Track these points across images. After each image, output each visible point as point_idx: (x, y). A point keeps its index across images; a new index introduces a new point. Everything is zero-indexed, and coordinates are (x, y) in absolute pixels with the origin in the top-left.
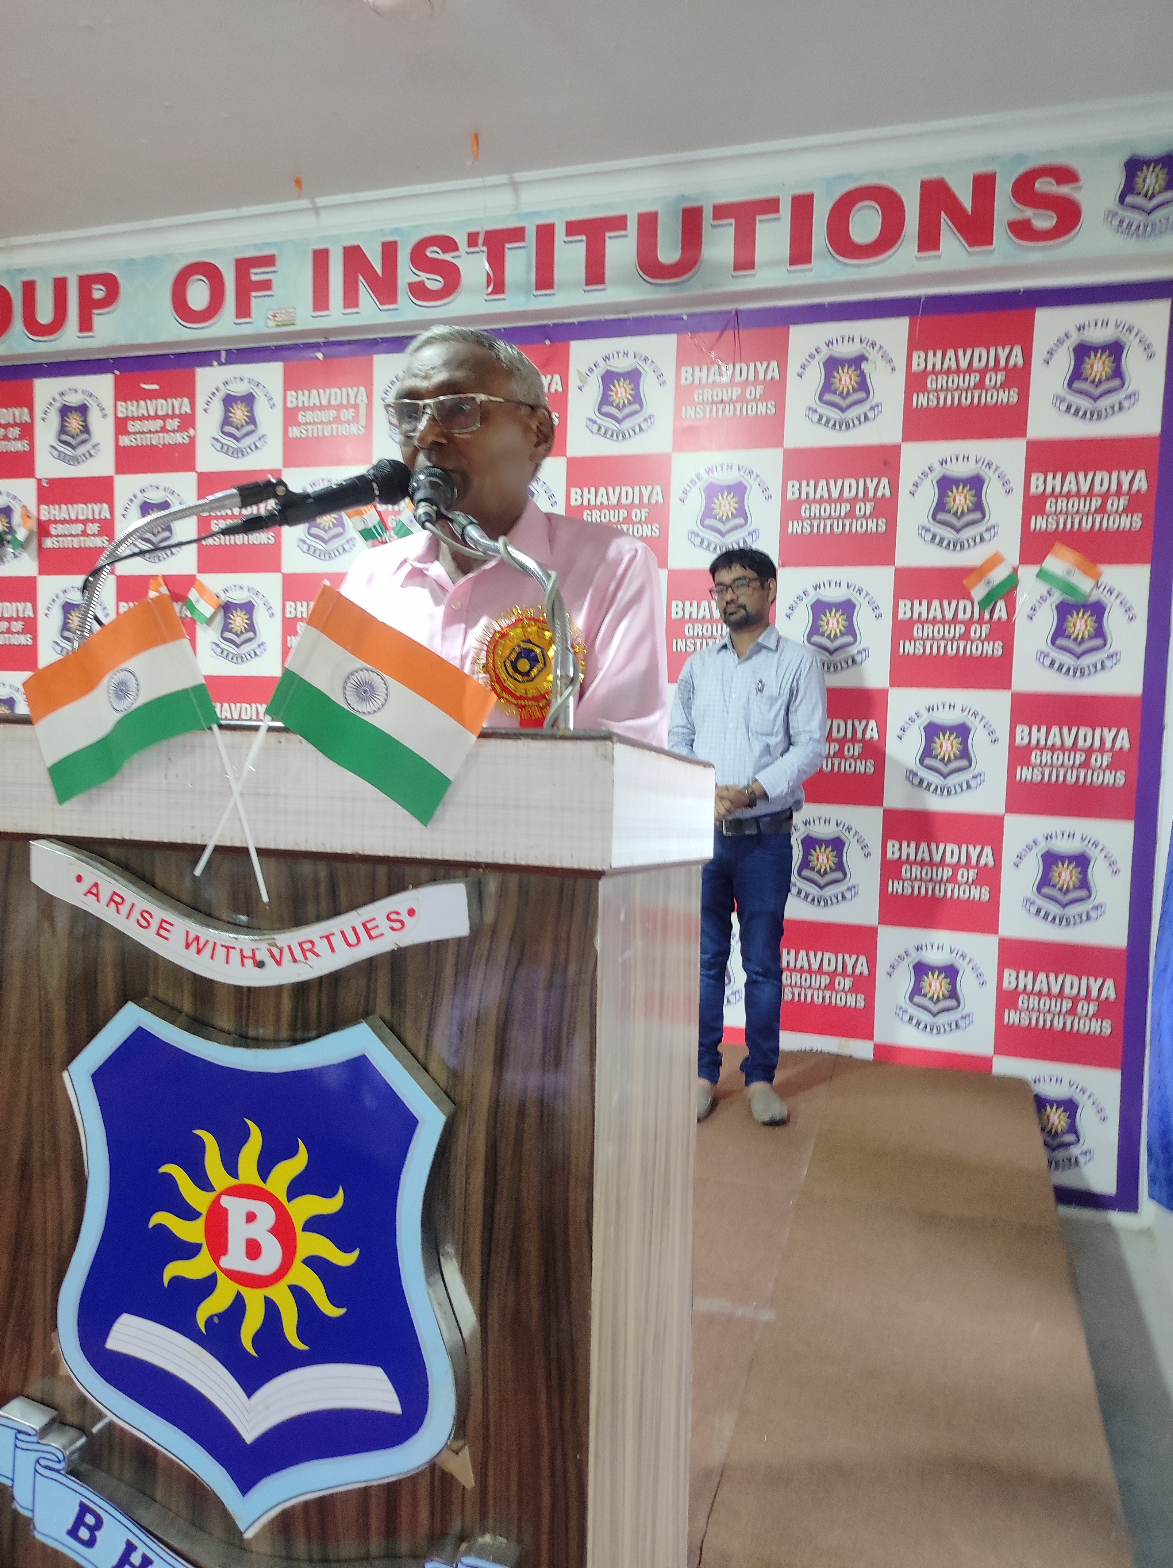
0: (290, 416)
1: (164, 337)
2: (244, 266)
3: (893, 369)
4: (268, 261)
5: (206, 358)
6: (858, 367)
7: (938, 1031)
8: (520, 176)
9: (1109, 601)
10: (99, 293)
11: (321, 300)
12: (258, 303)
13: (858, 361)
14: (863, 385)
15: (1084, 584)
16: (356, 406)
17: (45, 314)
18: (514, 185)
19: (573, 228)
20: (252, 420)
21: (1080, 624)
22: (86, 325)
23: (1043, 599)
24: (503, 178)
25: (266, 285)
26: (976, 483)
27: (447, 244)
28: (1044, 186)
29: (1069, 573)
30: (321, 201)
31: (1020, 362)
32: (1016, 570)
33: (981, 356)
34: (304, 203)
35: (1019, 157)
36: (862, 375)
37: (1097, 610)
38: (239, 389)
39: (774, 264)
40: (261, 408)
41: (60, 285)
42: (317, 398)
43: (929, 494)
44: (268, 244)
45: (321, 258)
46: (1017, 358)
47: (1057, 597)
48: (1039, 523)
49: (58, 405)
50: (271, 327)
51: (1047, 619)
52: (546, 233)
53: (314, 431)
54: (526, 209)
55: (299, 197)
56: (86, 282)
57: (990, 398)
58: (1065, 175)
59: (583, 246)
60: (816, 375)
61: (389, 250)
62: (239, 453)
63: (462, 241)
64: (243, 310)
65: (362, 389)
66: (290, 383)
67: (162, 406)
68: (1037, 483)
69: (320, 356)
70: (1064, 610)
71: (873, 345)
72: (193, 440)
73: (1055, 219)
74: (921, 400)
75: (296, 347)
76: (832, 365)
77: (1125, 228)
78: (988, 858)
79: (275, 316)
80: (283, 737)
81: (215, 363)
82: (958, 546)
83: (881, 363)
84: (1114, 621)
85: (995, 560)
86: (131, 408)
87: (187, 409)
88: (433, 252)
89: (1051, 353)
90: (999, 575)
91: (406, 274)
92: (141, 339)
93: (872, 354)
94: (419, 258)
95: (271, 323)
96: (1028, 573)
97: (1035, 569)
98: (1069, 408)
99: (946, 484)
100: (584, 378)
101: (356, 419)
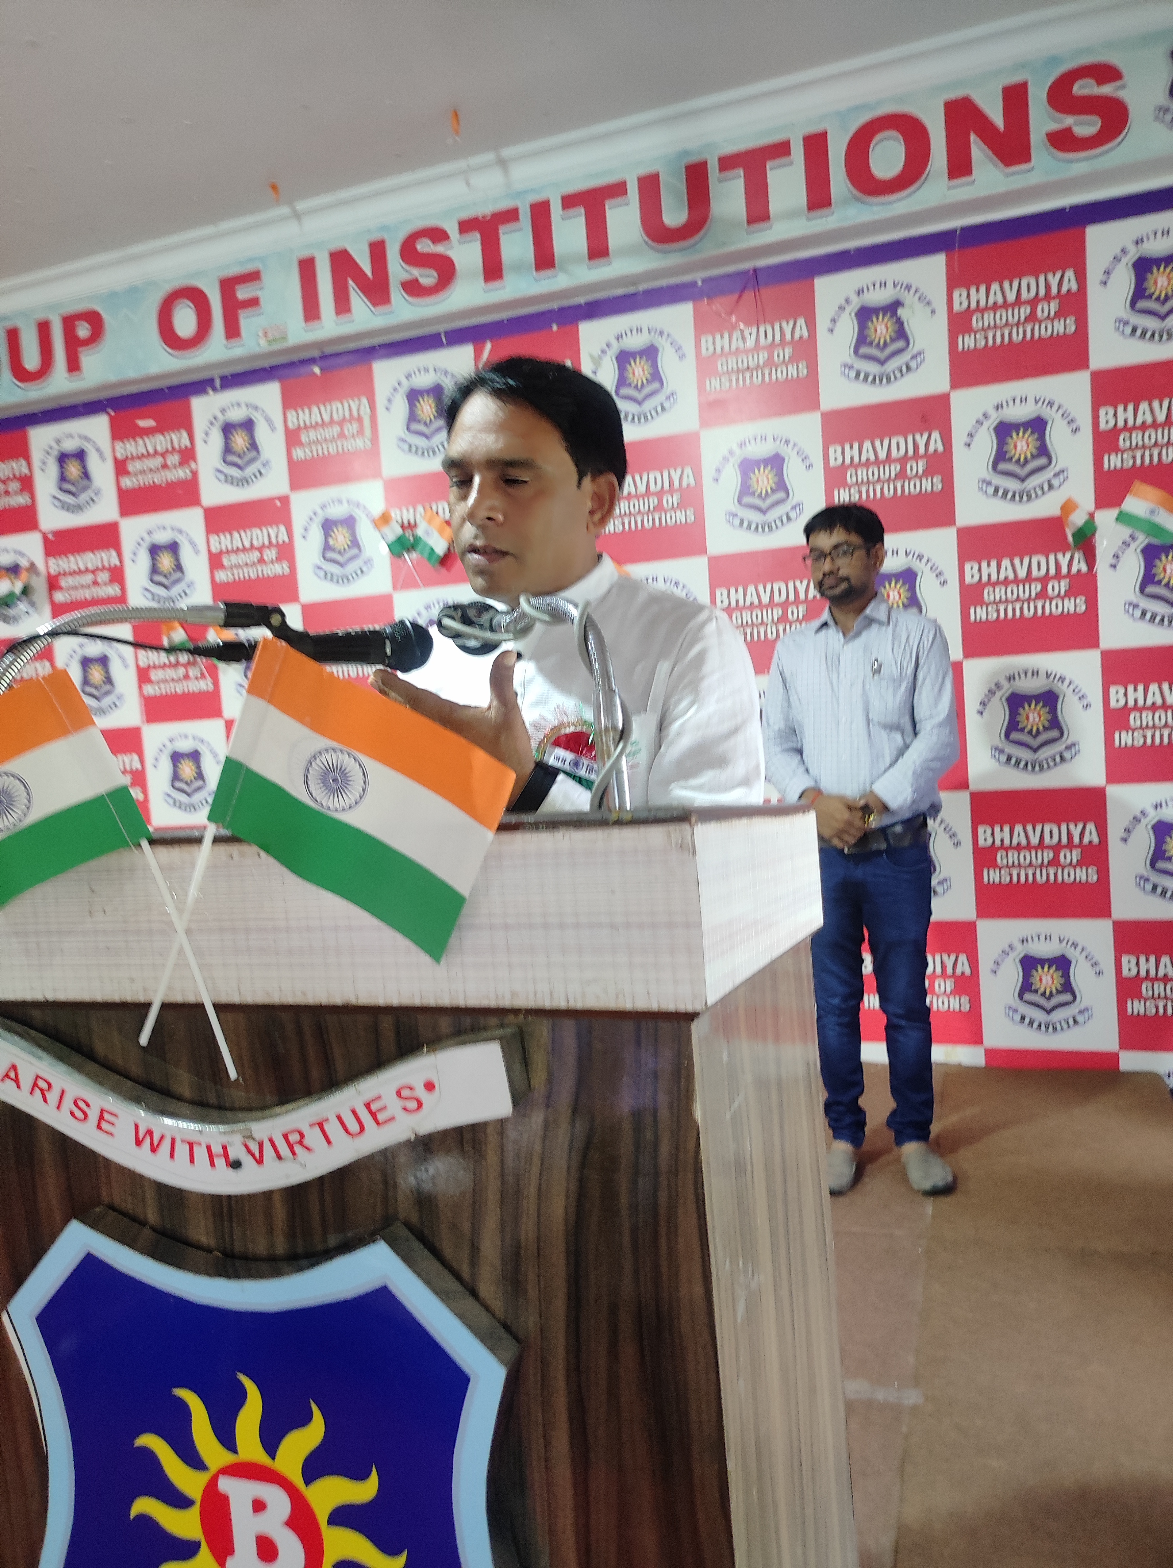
0: (292, 438)
1: (154, 369)
2: (228, 285)
3: (933, 312)
4: (253, 277)
5: (201, 386)
6: (894, 314)
7: (1055, 1029)
8: (508, 152)
10: (83, 331)
11: (311, 311)
12: (247, 321)
13: (893, 308)
14: (901, 333)
15: (1170, 522)
16: (360, 420)
17: (31, 360)
18: (503, 163)
19: (569, 202)
20: (254, 446)
22: (73, 365)
23: (1126, 544)
24: (490, 156)
25: (254, 302)
26: (1038, 426)
27: (438, 235)
28: (1083, 88)
29: (1152, 512)
30: (301, 206)
31: (1074, 287)
32: (1092, 516)
33: (1029, 286)
34: (285, 210)
35: (1053, 60)
36: (900, 323)
38: (236, 415)
39: (791, 213)
40: (262, 432)
41: (44, 328)
42: (318, 415)
43: (986, 443)
44: (252, 260)
45: (307, 267)
46: (1070, 282)
47: (1142, 540)
48: (1113, 461)
49: (55, 453)
50: (263, 346)
51: (1133, 565)
52: (541, 211)
53: (319, 450)
54: (514, 188)
55: (278, 203)
56: (69, 322)
57: (1044, 330)
58: (1106, 73)
59: (582, 219)
60: (848, 328)
61: (378, 250)
62: (244, 482)
63: (452, 230)
64: (233, 331)
65: (364, 401)
66: (289, 402)
67: (160, 442)
68: (1107, 418)
69: (317, 370)
70: (1151, 554)
71: (908, 288)
72: (195, 474)
73: (1099, 125)
74: (967, 342)
75: (291, 365)
76: (865, 315)
78: (1092, 835)
79: (266, 334)
80: (235, 849)
81: (211, 392)
82: (1025, 496)
83: (919, 306)
85: (1071, 507)
86: (129, 448)
87: (185, 442)
88: (424, 246)
89: (1108, 273)
90: (1074, 523)
91: (398, 272)
92: (132, 374)
93: (908, 299)
94: (409, 252)
95: (263, 342)
96: (1106, 518)
97: (1113, 513)
98: (1134, 330)
99: (1004, 431)
100: (597, 360)
101: (361, 432)
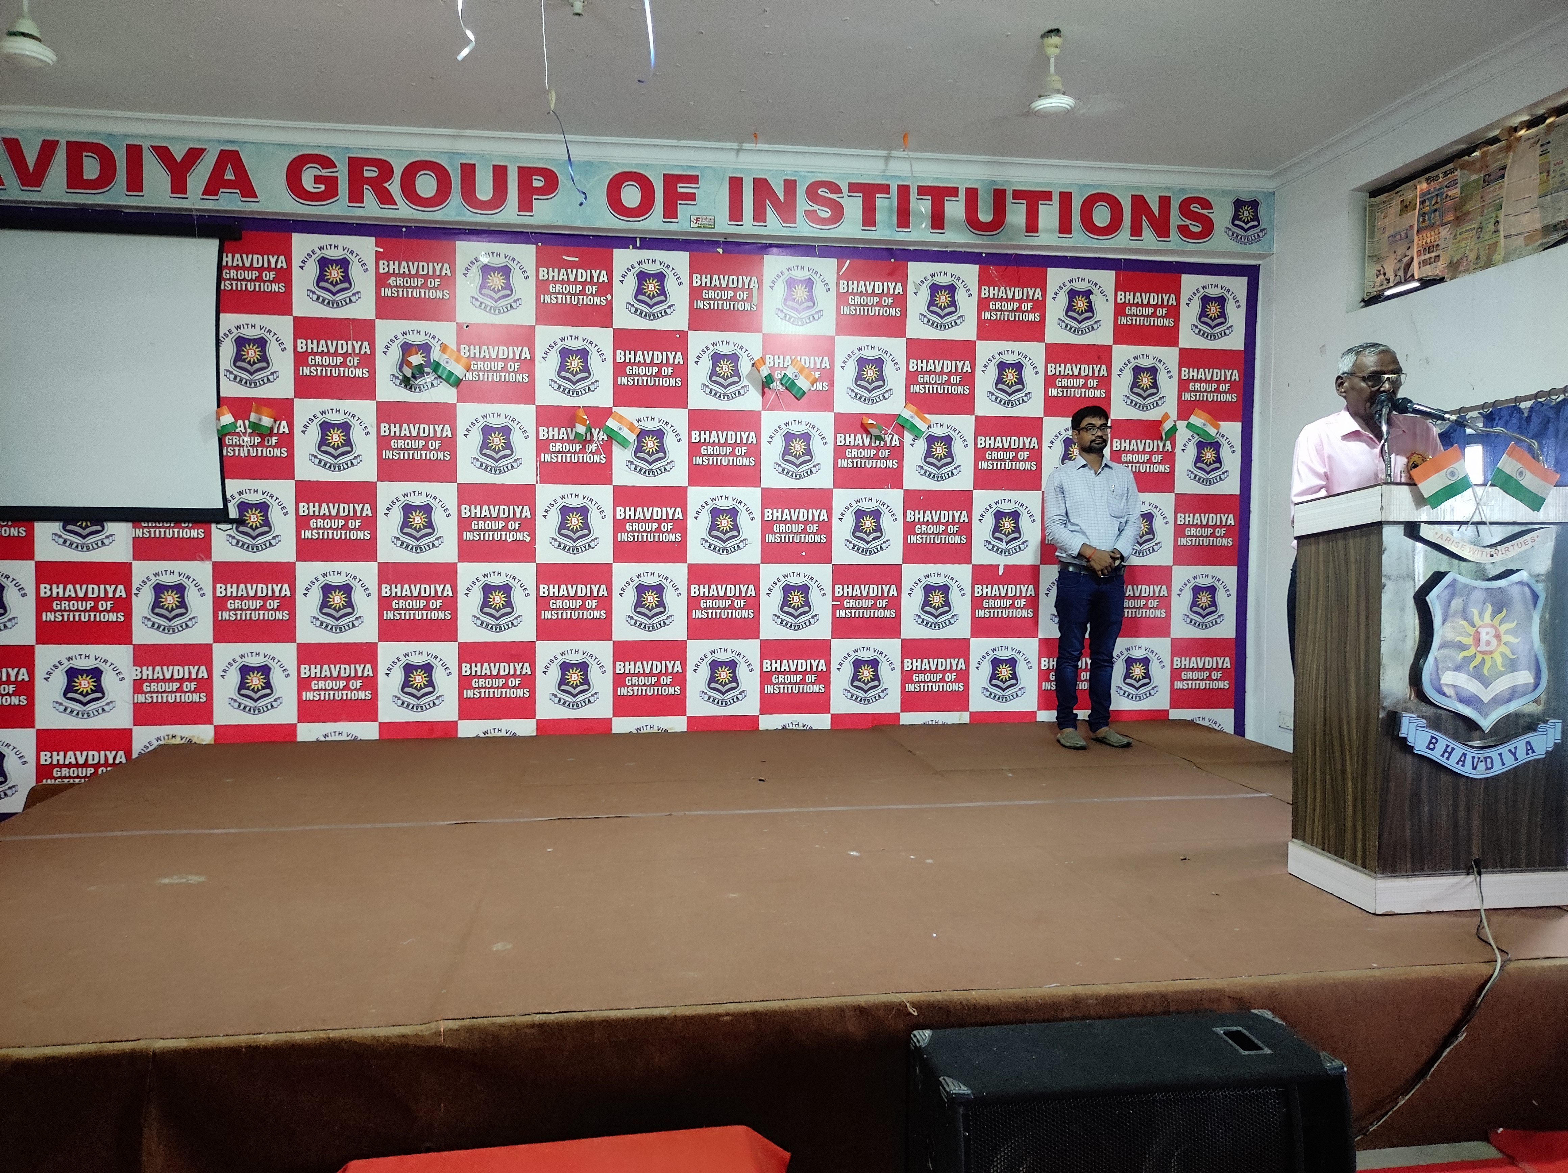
0: (695, 293)
1: (596, 223)
2: (671, 181)
3: (1107, 300)
4: (694, 179)
5: (626, 242)
6: (1088, 297)
7: (1140, 697)
9: (1222, 441)
10: (538, 182)
11: (735, 213)
12: (683, 209)
13: (1088, 293)
14: (1090, 308)
15: (1212, 431)
16: (749, 289)
17: (484, 193)
18: (887, 158)
19: (923, 191)
20: (663, 292)
21: (1209, 455)
22: (525, 206)
23: (1190, 439)
25: (691, 197)
26: (1153, 371)
27: (835, 188)
28: (1195, 208)
29: (1203, 425)
31: (1175, 303)
32: (1175, 423)
33: (1155, 298)
35: (1183, 190)
36: (1090, 302)
37: (1216, 446)
38: (651, 268)
39: (1049, 231)
40: (670, 284)
41: (500, 173)
42: (718, 281)
43: (1128, 376)
44: (696, 168)
45: (736, 184)
46: (1173, 301)
47: (1197, 438)
48: (1187, 396)
49: (481, 264)
50: (691, 227)
51: (1192, 451)
52: (904, 191)
53: (715, 305)
54: (889, 173)
56: (525, 174)
57: (1160, 322)
58: (1206, 204)
59: (930, 202)
60: (1063, 299)
61: (790, 186)
62: (650, 316)
63: (845, 188)
64: (670, 212)
65: (754, 279)
66: (696, 268)
67: (581, 274)
68: (1185, 373)
69: (720, 251)
70: (1200, 446)
71: (1096, 285)
72: (610, 303)
73: (1201, 228)
74: (1123, 320)
75: (705, 243)
76: (1073, 294)
77: (1235, 237)
78: (1164, 592)
79: (697, 221)
81: (631, 247)
82: (1145, 408)
83: (1101, 296)
84: (1225, 452)
85: (1166, 416)
86: (552, 273)
87: (604, 279)
88: (823, 192)
89: (1190, 299)
90: (1167, 426)
91: (802, 204)
93: (1096, 291)
94: (812, 192)
95: (693, 225)
96: (1181, 425)
97: (1186, 422)
98: (1199, 331)
99: (1137, 371)
100: (918, 286)
101: (749, 299)
